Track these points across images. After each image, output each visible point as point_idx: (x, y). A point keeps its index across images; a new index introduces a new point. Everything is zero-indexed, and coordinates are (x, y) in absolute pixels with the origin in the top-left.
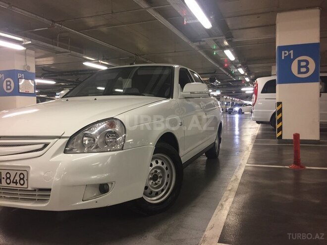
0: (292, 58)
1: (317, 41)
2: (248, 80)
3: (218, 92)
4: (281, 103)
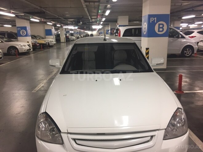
0: (155, 22)
1: (169, 13)
2: (102, 23)
3: (76, 28)
4: (148, 48)
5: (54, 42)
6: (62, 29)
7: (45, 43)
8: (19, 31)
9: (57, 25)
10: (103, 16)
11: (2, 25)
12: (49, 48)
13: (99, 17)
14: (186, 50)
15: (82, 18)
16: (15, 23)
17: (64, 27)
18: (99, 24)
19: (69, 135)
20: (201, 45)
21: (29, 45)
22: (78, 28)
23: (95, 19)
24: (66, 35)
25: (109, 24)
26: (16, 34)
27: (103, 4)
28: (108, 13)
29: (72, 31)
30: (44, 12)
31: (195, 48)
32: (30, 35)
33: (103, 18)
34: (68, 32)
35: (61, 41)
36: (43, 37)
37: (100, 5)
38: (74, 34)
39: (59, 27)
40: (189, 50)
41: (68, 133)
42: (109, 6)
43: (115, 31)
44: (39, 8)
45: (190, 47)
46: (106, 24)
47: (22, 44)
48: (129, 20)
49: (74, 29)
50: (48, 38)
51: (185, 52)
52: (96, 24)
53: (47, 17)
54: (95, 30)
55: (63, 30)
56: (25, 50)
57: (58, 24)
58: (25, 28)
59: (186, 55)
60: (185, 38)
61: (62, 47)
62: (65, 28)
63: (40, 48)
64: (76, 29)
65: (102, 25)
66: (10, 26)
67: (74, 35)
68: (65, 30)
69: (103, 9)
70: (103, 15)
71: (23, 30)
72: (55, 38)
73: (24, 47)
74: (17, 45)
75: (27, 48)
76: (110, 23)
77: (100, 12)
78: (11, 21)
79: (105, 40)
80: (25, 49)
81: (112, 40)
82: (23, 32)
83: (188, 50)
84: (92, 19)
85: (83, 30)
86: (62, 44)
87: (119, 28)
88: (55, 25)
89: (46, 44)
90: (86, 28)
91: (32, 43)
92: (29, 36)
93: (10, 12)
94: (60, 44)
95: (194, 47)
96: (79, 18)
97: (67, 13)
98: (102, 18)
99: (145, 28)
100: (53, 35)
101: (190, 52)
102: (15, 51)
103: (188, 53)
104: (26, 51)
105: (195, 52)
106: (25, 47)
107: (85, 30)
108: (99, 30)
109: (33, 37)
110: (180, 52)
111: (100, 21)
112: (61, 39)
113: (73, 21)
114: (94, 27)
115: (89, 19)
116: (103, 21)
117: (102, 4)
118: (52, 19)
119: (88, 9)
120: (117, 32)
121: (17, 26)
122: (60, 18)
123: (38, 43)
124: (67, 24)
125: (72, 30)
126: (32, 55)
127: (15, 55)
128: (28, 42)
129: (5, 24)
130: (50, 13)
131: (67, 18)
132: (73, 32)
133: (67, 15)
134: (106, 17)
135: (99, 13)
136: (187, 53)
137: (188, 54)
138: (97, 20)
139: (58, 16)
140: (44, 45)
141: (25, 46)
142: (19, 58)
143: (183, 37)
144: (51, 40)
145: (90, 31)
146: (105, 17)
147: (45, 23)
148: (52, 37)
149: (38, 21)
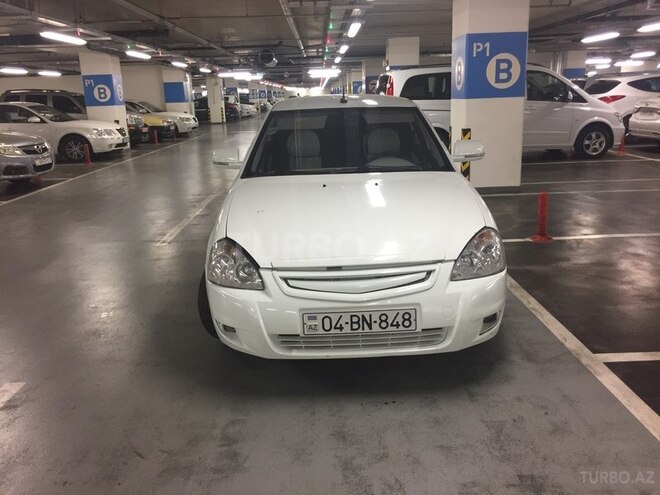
0: (488, 55)
1: (525, 28)
2: (338, 60)
3: (259, 76)
4: (470, 130)
5: (193, 123)
6: (213, 81)
7: (165, 124)
8: (89, 89)
9: (202, 70)
10: (340, 38)
11: (33, 71)
12: (179, 141)
13: (330, 44)
14: (590, 139)
15: (276, 46)
16: (78, 65)
17: (221, 75)
18: (330, 64)
19: (275, 272)
20: (638, 121)
21: (120, 131)
22: (265, 78)
23: (318, 49)
24: (227, 99)
25: (360, 64)
26: (80, 98)
27: (341, 7)
28: (354, 29)
29: (242, 88)
30: (167, 31)
31: (617, 129)
32: (121, 100)
33: (342, 43)
34: (231, 91)
35: (213, 120)
36: (159, 107)
37: (333, 8)
38: (251, 96)
39: (204, 74)
40: (598, 137)
41: (273, 269)
42: (357, 11)
43: (378, 85)
44: (157, 19)
45: (601, 128)
46: (351, 62)
47: (102, 127)
48: (420, 48)
49: (252, 81)
50: (173, 111)
51: (587, 142)
52: (321, 65)
53: (173, 46)
54: (317, 82)
55: (216, 84)
56: (111, 145)
57: (203, 67)
58: (107, 80)
59: (589, 152)
60: (584, 101)
61: (214, 137)
62: (223, 79)
63: (151, 141)
64: (257, 82)
65: (339, 65)
66: (57, 74)
67: (251, 101)
68: (224, 85)
69: (340, 20)
70: (340, 36)
71: (99, 86)
72: (194, 110)
73: (106, 137)
74: (88, 130)
75: (117, 138)
76: (364, 61)
77: (331, 27)
78: (60, 59)
79: (343, 101)
80: (112, 142)
81: (365, 101)
82: (102, 91)
83: (594, 136)
84: (307, 47)
85: (280, 83)
86: (215, 129)
87: (388, 74)
88: (193, 70)
89: (169, 127)
90: (290, 76)
91: (129, 126)
92: (120, 104)
93: (74, 34)
94: (209, 130)
95: (612, 127)
96: (266, 46)
97: (232, 31)
98: (339, 44)
99: (459, 73)
100: (188, 101)
101: (600, 144)
102: (82, 149)
103: (596, 144)
104: (113, 148)
105: (617, 142)
106: (110, 137)
107: (286, 84)
108: (332, 82)
109: (131, 106)
110: (572, 144)
111: (334, 54)
112: (211, 113)
113: (249, 55)
114: (314, 73)
115: (298, 48)
116: (341, 55)
117: (337, 7)
118: (187, 50)
119: (295, 20)
120: (382, 88)
121: (83, 74)
122: (212, 45)
123: (146, 126)
124: (231, 67)
125: (243, 84)
126: (129, 161)
127: (83, 160)
128: (117, 122)
129: (42, 69)
130: (187, 34)
131: (231, 48)
132: (246, 91)
133: (233, 39)
134: (349, 41)
135: (329, 32)
136: (592, 147)
137: (595, 150)
138: (324, 52)
139: (205, 43)
140: (164, 133)
141: (109, 132)
142: (94, 168)
143: (579, 99)
144: (182, 114)
145: (301, 87)
146: (347, 43)
147: (166, 63)
148: (184, 106)
149: (148, 57)
